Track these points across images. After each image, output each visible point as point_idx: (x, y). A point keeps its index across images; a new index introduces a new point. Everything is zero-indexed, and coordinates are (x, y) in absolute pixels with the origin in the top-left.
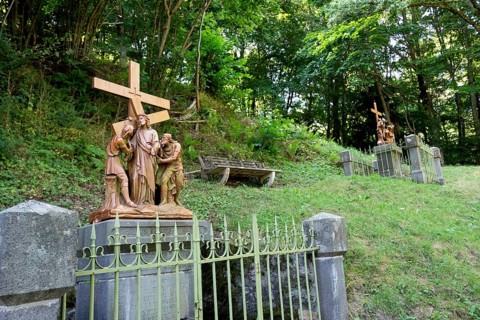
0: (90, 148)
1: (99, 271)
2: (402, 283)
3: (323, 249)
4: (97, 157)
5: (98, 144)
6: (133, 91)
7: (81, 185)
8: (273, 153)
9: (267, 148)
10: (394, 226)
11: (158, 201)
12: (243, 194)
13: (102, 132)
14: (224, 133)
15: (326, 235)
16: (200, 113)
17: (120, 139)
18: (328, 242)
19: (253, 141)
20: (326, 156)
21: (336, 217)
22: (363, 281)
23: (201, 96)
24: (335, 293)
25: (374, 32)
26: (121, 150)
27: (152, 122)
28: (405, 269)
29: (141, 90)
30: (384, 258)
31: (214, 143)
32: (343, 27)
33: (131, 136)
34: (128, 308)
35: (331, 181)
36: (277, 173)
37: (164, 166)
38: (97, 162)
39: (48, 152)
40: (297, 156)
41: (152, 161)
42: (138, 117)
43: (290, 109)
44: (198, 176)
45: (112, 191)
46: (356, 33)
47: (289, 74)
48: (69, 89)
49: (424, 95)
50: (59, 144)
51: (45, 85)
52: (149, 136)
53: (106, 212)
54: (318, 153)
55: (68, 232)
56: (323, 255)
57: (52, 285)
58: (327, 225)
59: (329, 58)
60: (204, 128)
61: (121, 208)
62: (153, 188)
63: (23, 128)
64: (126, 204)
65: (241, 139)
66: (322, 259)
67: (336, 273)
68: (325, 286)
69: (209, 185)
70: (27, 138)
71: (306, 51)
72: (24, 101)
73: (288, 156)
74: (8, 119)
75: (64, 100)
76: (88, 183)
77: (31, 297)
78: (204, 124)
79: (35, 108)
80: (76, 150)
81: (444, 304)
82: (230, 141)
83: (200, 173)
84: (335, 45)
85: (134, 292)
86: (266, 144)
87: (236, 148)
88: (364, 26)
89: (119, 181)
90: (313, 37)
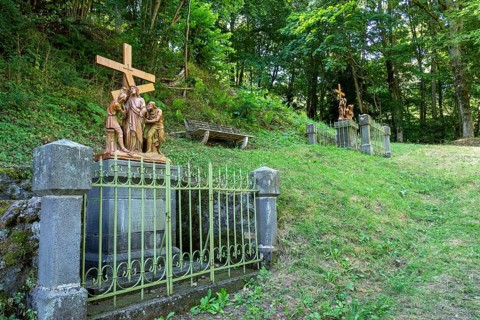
0: (91, 105)
1: (104, 185)
2: (320, 219)
3: (262, 191)
4: (97, 114)
5: (97, 102)
6: (126, 67)
7: (84, 136)
8: (250, 121)
9: (244, 116)
10: (327, 183)
11: (145, 150)
12: (217, 152)
13: (101, 92)
14: (208, 101)
15: (265, 182)
16: (187, 81)
17: (117, 103)
18: (265, 187)
19: (233, 110)
20: (296, 127)
21: (273, 170)
22: (293, 217)
23: (190, 66)
24: (268, 220)
25: (349, 18)
26: (118, 111)
27: (140, 92)
28: (326, 212)
29: (133, 66)
30: (311, 203)
31: (199, 109)
32: (321, 11)
33: (125, 102)
34: (123, 218)
35: (294, 148)
36: (250, 138)
37: (150, 125)
38: (97, 118)
39: (55, 107)
40: (271, 125)
41: (140, 121)
42: (130, 87)
43: (275, 82)
44: (183, 136)
45: (110, 140)
46: (333, 18)
47: (276, 48)
48: (70, 51)
49: (390, 78)
50: (63, 100)
51: (50, 48)
52: (138, 102)
53: (107, 154)
54: (290, 124)
55: (87, 159)
56: (262, 195)
57: (78, 187)
58: (266, 175)
59: (308, 39)
60: (190, 95)
61: (118, 153)
62: (141, 140)
63: (32, 85)
64: (121, 149)
65: (223, 107)
66: (261, 198)
67: (270, 208)
68: (261, 216)
69: (190, 144)
70: (36, 93)
71: (288, 30)
72: (32, 60)
73: (263, 125)
74: (19, 75)
75: (66, 61)
76: (90, 134)
77: (67, 192)
78: (192, 91)
79: (41, 67)
80: (79, 106)
81: (345, 234)
82: (213, 108)
83: (185, 134)
84: (313, 26)
85: (127, 209)
86: (244, 113)
87: (218, 114)
88: (341, 11)
89: (116, 133)
90: (295, 18)
